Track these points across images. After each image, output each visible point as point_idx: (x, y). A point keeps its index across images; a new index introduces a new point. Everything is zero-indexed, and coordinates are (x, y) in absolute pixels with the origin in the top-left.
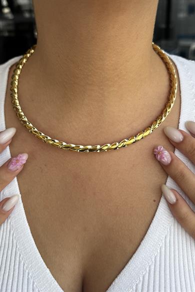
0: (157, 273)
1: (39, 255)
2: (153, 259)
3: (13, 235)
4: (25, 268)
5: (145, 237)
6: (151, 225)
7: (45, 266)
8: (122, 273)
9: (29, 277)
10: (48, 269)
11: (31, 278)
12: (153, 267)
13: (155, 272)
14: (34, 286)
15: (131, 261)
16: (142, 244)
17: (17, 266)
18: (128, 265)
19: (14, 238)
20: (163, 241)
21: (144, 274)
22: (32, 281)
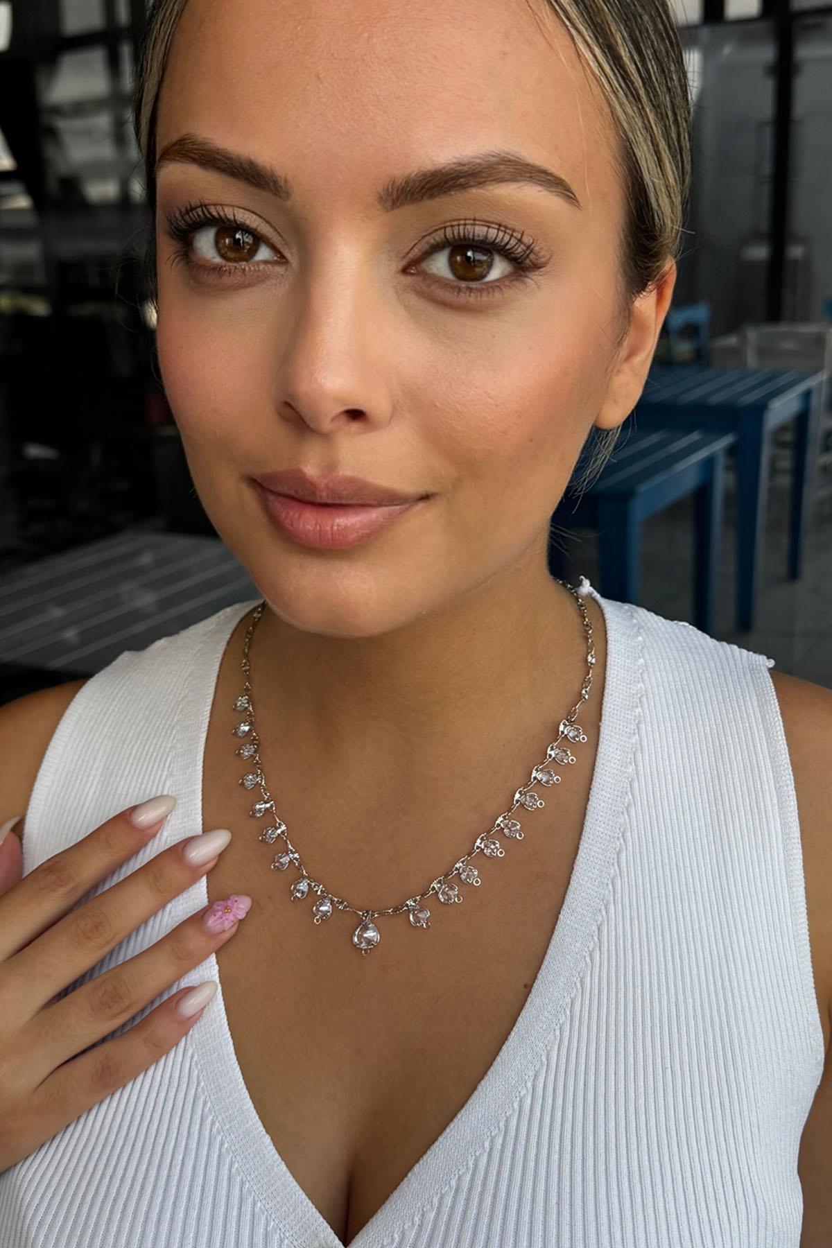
0: (508, 1154)
1: (249, 1104)
2: (502, 1125)
3: (192, 1057)
4: (215, 1130)
5: (489, 1073)
6: (504, 1048)
7: (262, 1128)
8: (429, 1152)
9: (224, 1150)
10: (268, 1136)
11: (228, 1153)
12: (500, 1141)
13: (502, 1151)
14: (234, 1170)
15: (452, 1125)
16: (479, 1088)
17: (196, 1127)
18: (445, 1134)
19: (193, 1064)
20: (529, 1085)
21: (477, 1154)
22: (228, 1160)
